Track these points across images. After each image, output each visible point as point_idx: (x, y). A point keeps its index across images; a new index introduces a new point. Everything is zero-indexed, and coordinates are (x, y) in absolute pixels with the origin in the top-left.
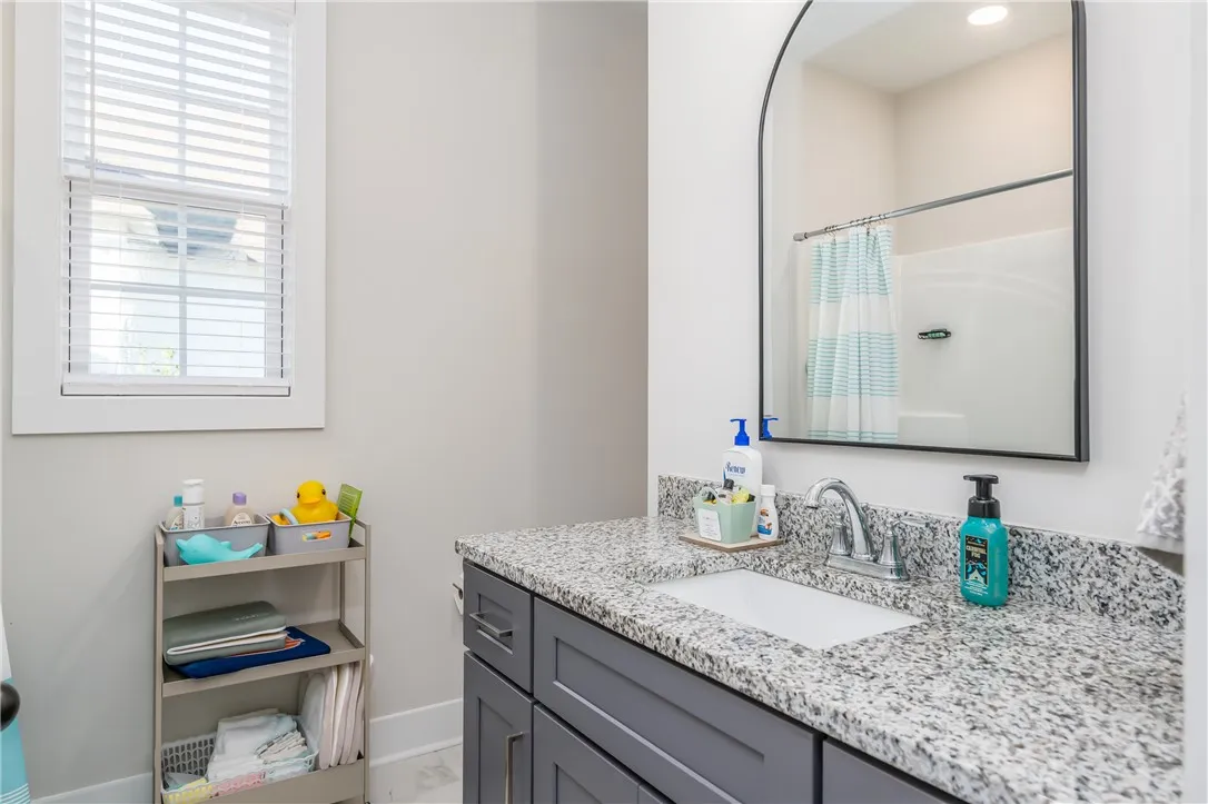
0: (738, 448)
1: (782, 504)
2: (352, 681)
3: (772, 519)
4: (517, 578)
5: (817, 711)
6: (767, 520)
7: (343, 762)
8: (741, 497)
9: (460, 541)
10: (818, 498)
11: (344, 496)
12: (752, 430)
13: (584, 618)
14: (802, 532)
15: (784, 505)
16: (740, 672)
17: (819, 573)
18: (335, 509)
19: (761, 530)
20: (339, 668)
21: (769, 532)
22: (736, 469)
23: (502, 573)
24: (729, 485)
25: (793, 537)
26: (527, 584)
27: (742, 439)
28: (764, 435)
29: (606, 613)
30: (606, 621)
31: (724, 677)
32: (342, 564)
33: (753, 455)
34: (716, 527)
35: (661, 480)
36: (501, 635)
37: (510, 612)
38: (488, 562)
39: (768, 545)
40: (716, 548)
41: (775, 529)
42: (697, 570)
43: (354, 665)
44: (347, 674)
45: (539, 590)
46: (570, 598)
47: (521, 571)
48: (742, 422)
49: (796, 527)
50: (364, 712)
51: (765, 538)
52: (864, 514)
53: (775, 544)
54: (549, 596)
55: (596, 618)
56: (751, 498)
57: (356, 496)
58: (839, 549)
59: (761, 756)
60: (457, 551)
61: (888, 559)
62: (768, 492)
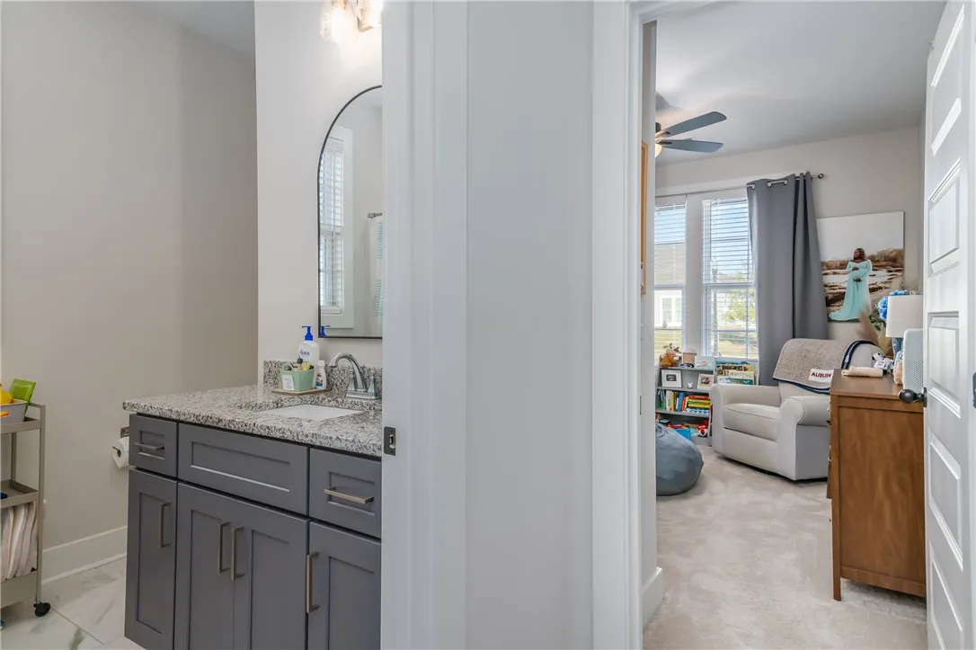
0: (306, 342)
1: (329, 370)
2: (27, 517)
3: (323, 378)
4: (168, 415)
5: (307, 436)
6: (320, 379)
7: (18, 575)
8: (305, 367)
9: (127, 402)
10: (336, 362)
11: (16, 388)
12: (315, 332)
13: (209, 427)
14: (338, 384)
15: (330, 371)
16: (280, 429)
17: (340, 400)
18: (10, 397)
19: (318, 384)
20: (15, 509)
21: (321, 385)
22: (305, 353)
23: (157, 414)
24: (300, 361)
25: (335, 387)
26: (174, 417)
27: (309, 337)
28: (321, 335)
29: (220, 420)
30: (220, 425)
31: (273, 435)
32: (14, 435)
33: (314, 346)
34: (292, 384)
35: (265, 363)
36: (157, 449)
37: (163, 436)
38: (148, 410)
39: (320, 392)
40: (290, 394)
41: (325, 383)
42: (278, 405)
43: (29, 505)
44: (22, 513)
45: (182, 418)
46: (200, 418)
47: (171, 410)
48: (309, 328)
49: (336, 381)
50: (37, 538)
51: (320, 388)
52: (362, 371)
53: (325, 391)
54: (188, 420)
55: (215, 425)
56: (312, 367)
57: (30, 386)
58: (351, 388)
59: (288, 463)
60: (125, 408)
61: (371, 390)
62: (322, 363)
